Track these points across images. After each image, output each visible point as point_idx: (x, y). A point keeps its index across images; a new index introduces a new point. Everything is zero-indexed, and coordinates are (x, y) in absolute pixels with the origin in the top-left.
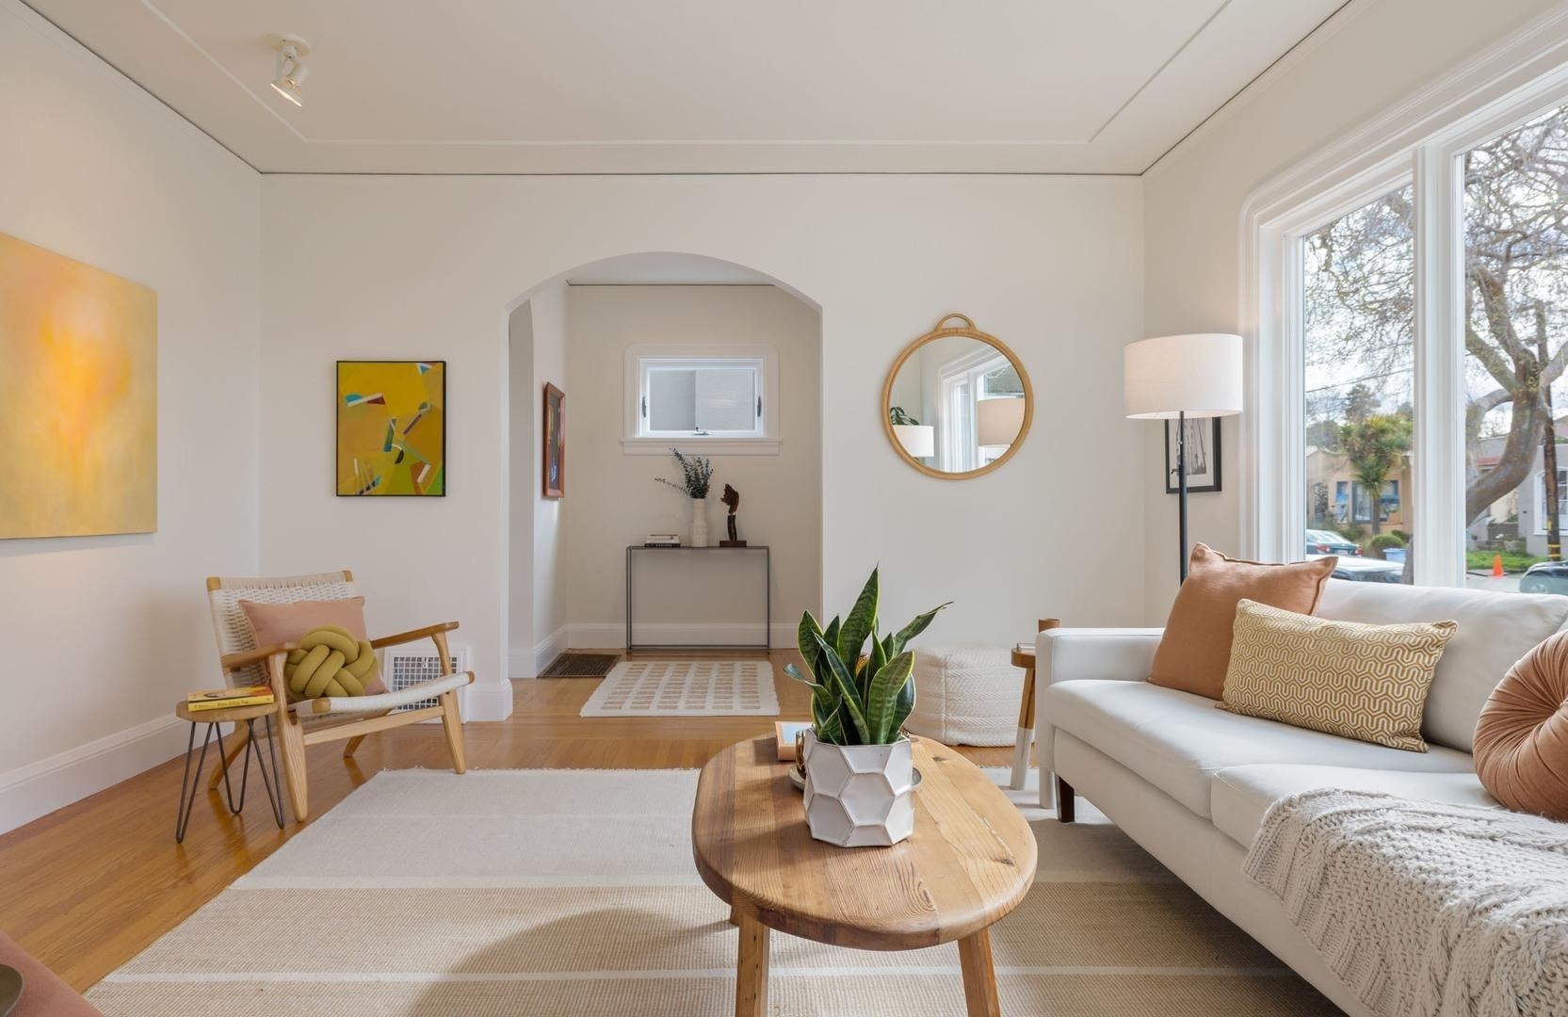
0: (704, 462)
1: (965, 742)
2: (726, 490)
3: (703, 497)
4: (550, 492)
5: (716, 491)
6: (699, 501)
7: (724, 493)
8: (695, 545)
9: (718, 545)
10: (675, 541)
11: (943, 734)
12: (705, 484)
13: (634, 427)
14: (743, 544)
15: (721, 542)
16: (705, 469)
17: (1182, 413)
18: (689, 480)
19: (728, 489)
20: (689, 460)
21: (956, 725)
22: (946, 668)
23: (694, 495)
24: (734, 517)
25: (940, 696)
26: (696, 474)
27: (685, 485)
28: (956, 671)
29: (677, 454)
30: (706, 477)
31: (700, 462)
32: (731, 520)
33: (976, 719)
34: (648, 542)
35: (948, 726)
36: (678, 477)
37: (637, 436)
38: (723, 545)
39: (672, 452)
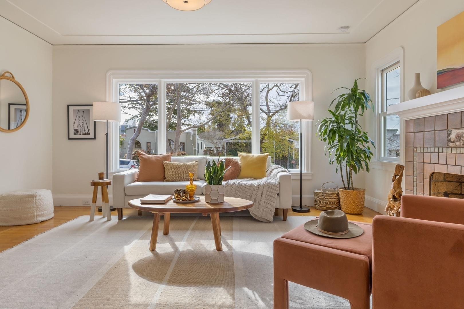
1: (42, 220)
11: (36, 220)
17: (107, 120)
21: (40, 216)
22: (36, 197)
25: (33, 207)
28: (40, 198)
33: (46, 212)
35: (38, 216)
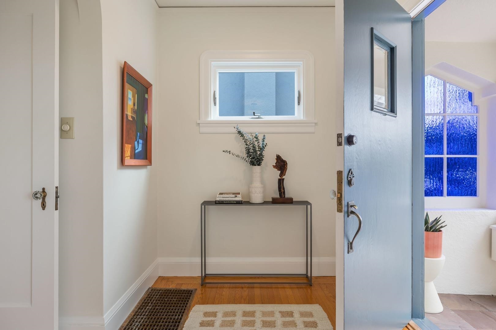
0: (260, 138)
2: (277, 159)
3: (259, 165)
4: (128, 161)
5: (269, 160)
6: (257, 168)
7: (275, 161)
8: (254, 201)
9: (271, 200)
10: (239, 198)
12: (261, 154)
13: (207, 113)
14: (290, 201)
15: (273, 199)
16: (261, 143)
18: (248, 152)
19: (279, 158)
20: (248, 137)
23: (252, 164)
24: (283, 179)
26: (254, 147)
27: (245, 155)
29: (239, 132)
30: (262, 149)
31: (257, 138)
32: (281, 182)
34: (218, 199)
36: (239, 148)
37: (209, 119)
38: (275, 201)
39: (235, 131)
